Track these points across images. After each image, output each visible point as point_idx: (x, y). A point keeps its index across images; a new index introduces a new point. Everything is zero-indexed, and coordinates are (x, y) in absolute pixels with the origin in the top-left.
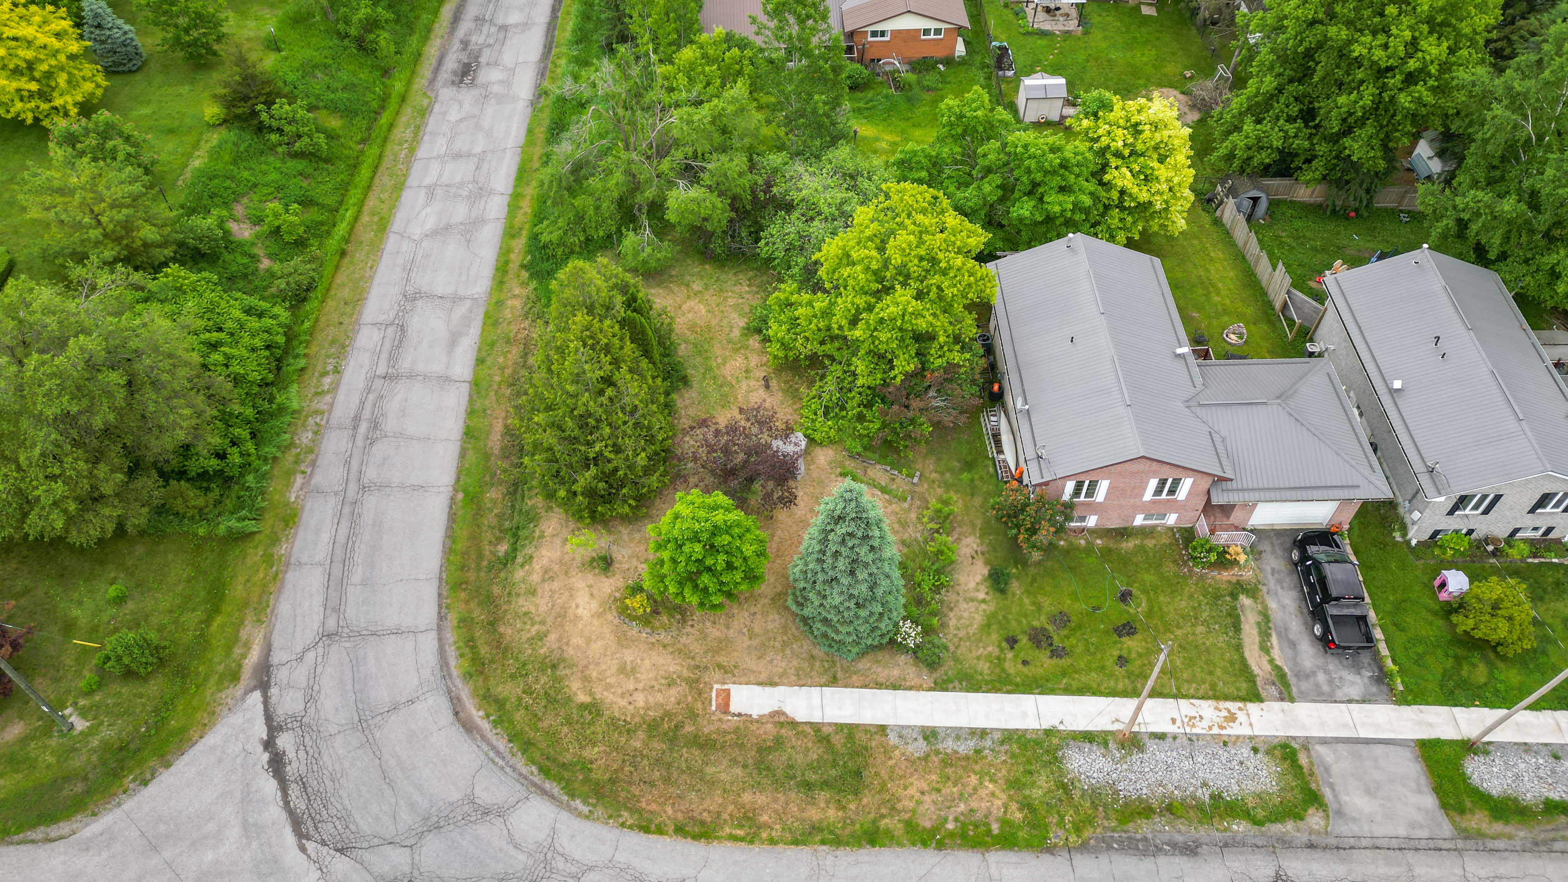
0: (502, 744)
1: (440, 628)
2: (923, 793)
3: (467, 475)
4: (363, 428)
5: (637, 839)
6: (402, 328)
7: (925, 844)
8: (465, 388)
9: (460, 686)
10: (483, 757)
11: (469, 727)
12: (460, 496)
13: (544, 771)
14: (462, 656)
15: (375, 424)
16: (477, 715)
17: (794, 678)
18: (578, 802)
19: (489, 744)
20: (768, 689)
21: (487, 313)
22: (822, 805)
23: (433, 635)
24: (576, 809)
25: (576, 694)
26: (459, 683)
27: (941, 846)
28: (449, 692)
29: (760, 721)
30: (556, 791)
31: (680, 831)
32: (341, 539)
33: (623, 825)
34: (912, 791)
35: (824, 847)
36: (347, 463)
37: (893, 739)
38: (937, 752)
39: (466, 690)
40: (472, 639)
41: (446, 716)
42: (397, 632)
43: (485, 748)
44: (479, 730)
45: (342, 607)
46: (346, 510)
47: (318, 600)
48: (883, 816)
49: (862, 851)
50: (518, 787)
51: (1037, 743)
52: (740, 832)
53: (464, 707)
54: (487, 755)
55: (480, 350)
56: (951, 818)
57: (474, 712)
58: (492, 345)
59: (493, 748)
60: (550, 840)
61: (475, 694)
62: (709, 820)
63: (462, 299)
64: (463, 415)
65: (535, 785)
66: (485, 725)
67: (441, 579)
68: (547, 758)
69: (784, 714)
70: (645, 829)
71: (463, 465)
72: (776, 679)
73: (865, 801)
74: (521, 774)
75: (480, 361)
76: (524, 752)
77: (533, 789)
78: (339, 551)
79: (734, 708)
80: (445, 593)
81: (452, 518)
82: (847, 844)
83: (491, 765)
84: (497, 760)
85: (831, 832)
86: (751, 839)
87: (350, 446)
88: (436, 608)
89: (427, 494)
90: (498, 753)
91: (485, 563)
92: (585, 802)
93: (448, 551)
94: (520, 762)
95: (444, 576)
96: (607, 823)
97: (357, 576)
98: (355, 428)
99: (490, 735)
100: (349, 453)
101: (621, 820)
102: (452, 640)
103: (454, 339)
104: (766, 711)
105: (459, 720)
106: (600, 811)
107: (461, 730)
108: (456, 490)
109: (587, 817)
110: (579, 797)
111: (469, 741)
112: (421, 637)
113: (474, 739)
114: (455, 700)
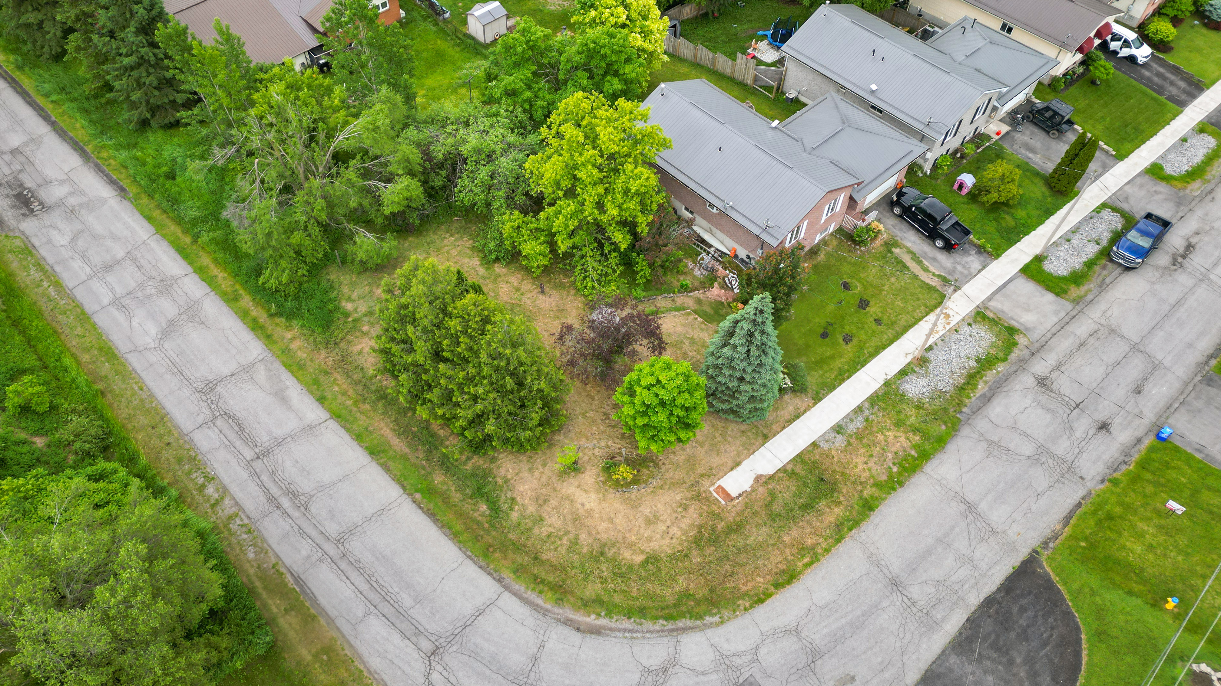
0: (627, 624)
1: (507, 588)
2: (866, 463)
3: (405, 479)
4: (286, 503)
5: (761, 612)
6: (228, 415)
7: (894, 489)
8: (332, 424)
9: (561, 611)
10: (625, 641)
11: (596, 631)
12: (418, 496)
13: (668, 618)
14: (540, 592)
15: (293, 495)
16: (592, 620)
17: (745, 452)
18: (707, 618)
19: (619, 630)
20: (739, 469)
21: (284, 364)
22: (828, 510)
23: (507, 595)
24: (711, 623)
25: (632, 560)
26: (556, 610)
27: (901, 484)
28: (559, 620)
29: (753, 490)
30: (689, 623)
31: (778, 586)
32: (364, 586)
33: (746, 609)
34: (861, 466)
35: (853, 532)
36: (303, 533)
37: (825, 446)
38: (851, 436)
39: (568, 611)
40: (536, 577)
41: (575, 637)
42: (480, 613)
43: (620, 634)
44: (604, 628)
45: (421, 628)
46: (343, 565)
47: (396, 638)
48: (861, 492)
49: (872, 518)
50: (666, 640)
51: (887, 394)
52: (807, 560)
53: (578, 622)
54: (626, 638)
55: (311, 393)
56: (891, 465)
57: (588, 620)
58: (316, 382)
59: (624, 630)
60: (718, 653)
61: (576, 608)
62: (785, 567)
63: (252, 365)
64: (354, 444)
65: (672, 630)
66: (604, 621)
67: (469, 557)
68: (662, 609)
69: (761, 476)
70: (760, 601)
71: (395, 475)
72: (738, 460)
73: (844, 490)
74: (658, 632)
75: (321, 400)
76: (644, 616)
77: (675, 634)
78: (372, 595)
79: (734, 494)
80: (483, 564)
81: (431, 514)
82: (862, 520)
83: (635, 642)
84: (635, 635)
85: (849, 520)
86: (815, 559)
87: (291, 521)
88: (489, 577)
89: (393, 511)
90: (630, 631)
91: (486, 526)
92: (713, 615)
93: (454, 536)
94: (648, 625)
95: (469, 553)
96: (737, 616)
97: (407, 601)
98: (279, 507)
99: (613, 625)
100: (296, 528)
101: (742, 608)
102: (523, 589)
103: (281, 397)
104: (751, 482)
105: (584, 632)
106: (726, 613)
107: (594, 636)
108: (410, 495)
109: (722, 623)
110: (705, 614)
111: (606, 639)
112: (500, 603)
113: (607, 635)
114: (568, 622)
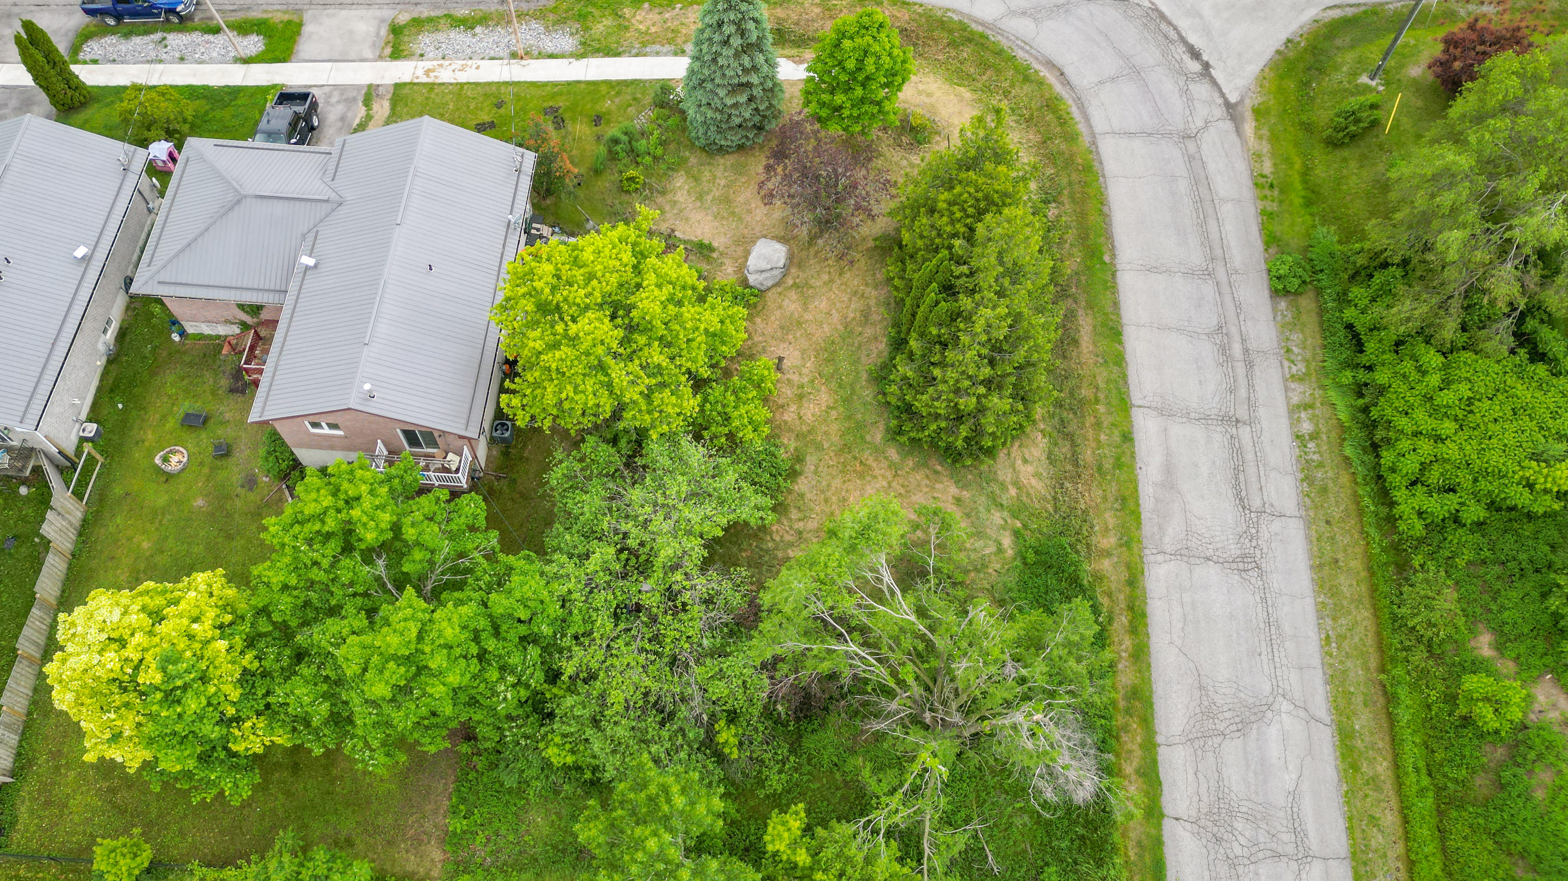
0: (1020, 54)
1: (1093, 135)
3: (1106, 282)
4: (1237, 349)
8: (1136, 397)
10: (1034, 45)
11: (1050, 64)
12: (1107, 258)
15: (1224, 350)
16: (1044, 73)
19: (1031, 54)
23: (1098, 130)
28: (1072, 88)
30: (973, 25)
32: (1212, 223)
36: (1238, 307)
38: (675, 46)
41: (1068, 71)
42: (1130, 134)
44: (1040, 63)
45: (1186, 158)
46: (1218, 252)
47: (1211, 167)
50: (1002, 27)
51: (596, 51)
53: (1057, 79)
57: (1048, 75)
58: (1118, 464)
59: (1027, 52)
61: (1050, 87)
63: (1177, 554)
65: (991, 29)
66: (1036, 66)
67: (1104, 176)
68: (983, 45)
71: (1113, 293)
74: (1003, 35)
76: (1002, 51)
77: (991, 26)
78: (1210, 211)
80: (1097, 164)
83: (1027, 40)
84: (1023, 44)
87: (1243, 327)
88: (1101, 152)
89: (1141, 262)
90: (1023, 48)
91: (1065, 192)
92: (951, 18)
93: (1103, 201)
94: (1004, 43)
95: (1102, 181)
97: (1183, 185)
99: (1032, 60)
100: (1242, 318)
102: (1080, 126)
108: (1113, 265)
109: (948, 10)
112: (1108, 129)
113: (1043, 56)
114: (1067, 83)
